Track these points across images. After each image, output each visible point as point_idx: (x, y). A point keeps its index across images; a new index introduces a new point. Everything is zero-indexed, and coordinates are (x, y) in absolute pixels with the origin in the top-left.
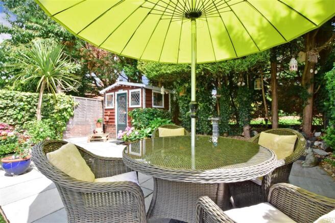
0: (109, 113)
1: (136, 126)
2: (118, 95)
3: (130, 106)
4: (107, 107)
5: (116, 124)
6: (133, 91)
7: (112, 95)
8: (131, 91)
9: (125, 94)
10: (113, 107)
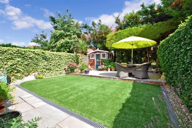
0: (92, 61)
1: (104, 65)
2: (96, 54)
3: (102, 58)
4: (91, 59)
5: (95, 64)
6: (103, 53)
7: (93, 55)
8: (102, 53)
9: (100, 54)
10: (94, 59)
